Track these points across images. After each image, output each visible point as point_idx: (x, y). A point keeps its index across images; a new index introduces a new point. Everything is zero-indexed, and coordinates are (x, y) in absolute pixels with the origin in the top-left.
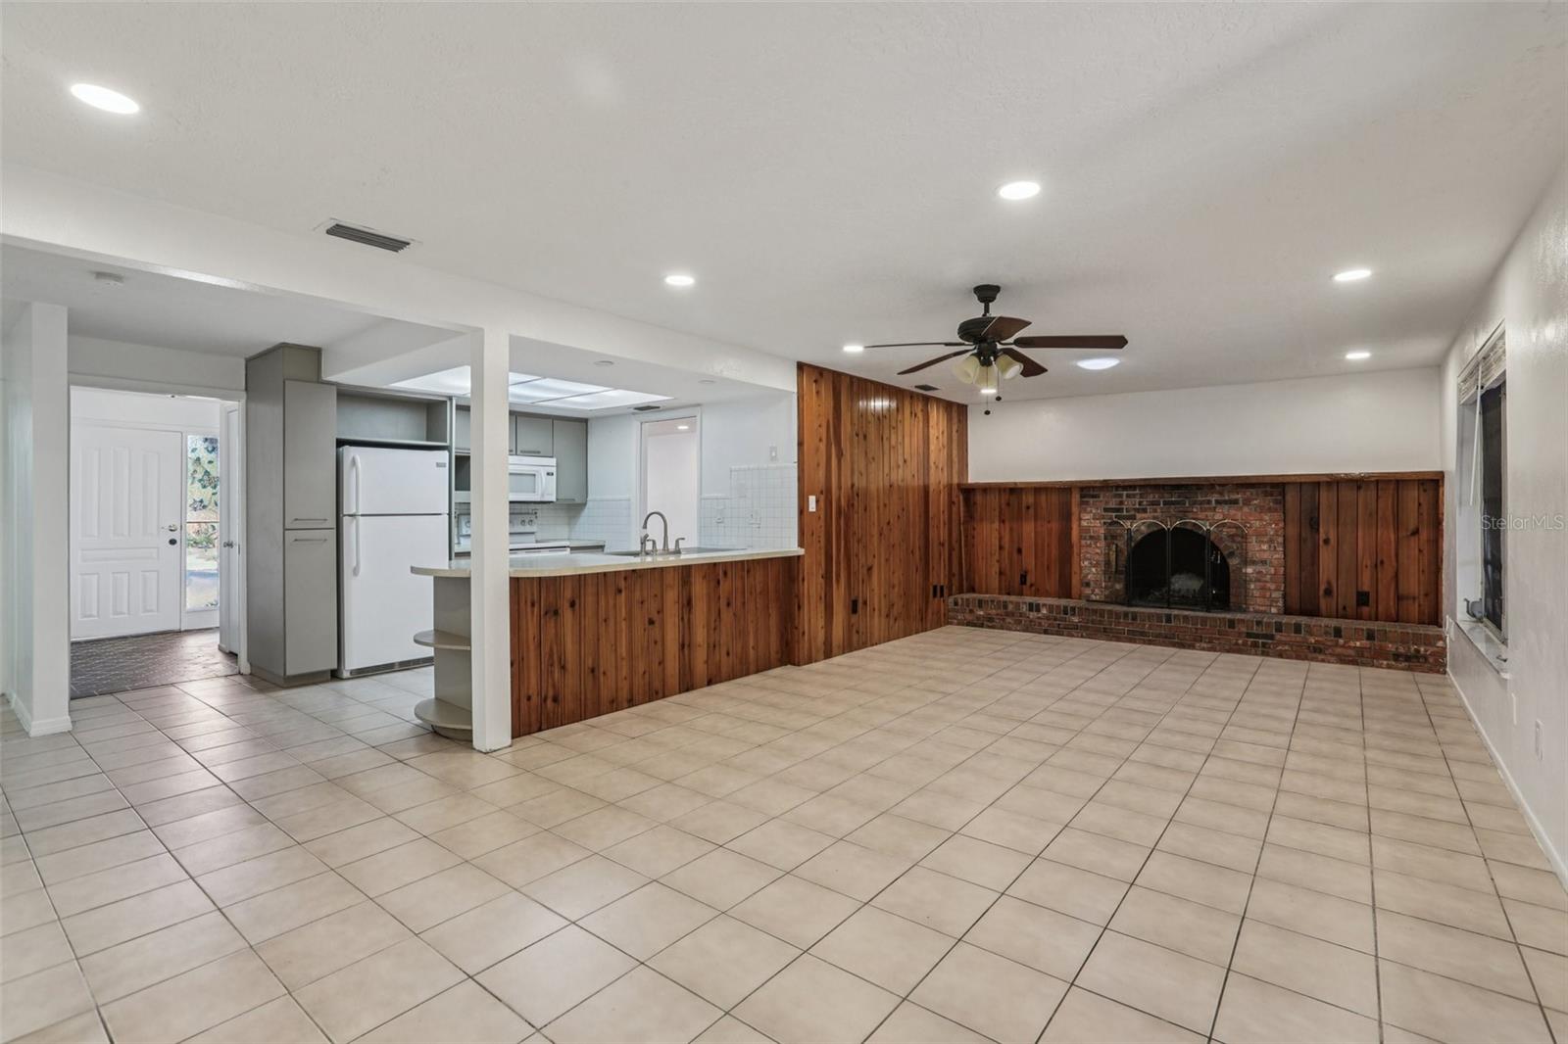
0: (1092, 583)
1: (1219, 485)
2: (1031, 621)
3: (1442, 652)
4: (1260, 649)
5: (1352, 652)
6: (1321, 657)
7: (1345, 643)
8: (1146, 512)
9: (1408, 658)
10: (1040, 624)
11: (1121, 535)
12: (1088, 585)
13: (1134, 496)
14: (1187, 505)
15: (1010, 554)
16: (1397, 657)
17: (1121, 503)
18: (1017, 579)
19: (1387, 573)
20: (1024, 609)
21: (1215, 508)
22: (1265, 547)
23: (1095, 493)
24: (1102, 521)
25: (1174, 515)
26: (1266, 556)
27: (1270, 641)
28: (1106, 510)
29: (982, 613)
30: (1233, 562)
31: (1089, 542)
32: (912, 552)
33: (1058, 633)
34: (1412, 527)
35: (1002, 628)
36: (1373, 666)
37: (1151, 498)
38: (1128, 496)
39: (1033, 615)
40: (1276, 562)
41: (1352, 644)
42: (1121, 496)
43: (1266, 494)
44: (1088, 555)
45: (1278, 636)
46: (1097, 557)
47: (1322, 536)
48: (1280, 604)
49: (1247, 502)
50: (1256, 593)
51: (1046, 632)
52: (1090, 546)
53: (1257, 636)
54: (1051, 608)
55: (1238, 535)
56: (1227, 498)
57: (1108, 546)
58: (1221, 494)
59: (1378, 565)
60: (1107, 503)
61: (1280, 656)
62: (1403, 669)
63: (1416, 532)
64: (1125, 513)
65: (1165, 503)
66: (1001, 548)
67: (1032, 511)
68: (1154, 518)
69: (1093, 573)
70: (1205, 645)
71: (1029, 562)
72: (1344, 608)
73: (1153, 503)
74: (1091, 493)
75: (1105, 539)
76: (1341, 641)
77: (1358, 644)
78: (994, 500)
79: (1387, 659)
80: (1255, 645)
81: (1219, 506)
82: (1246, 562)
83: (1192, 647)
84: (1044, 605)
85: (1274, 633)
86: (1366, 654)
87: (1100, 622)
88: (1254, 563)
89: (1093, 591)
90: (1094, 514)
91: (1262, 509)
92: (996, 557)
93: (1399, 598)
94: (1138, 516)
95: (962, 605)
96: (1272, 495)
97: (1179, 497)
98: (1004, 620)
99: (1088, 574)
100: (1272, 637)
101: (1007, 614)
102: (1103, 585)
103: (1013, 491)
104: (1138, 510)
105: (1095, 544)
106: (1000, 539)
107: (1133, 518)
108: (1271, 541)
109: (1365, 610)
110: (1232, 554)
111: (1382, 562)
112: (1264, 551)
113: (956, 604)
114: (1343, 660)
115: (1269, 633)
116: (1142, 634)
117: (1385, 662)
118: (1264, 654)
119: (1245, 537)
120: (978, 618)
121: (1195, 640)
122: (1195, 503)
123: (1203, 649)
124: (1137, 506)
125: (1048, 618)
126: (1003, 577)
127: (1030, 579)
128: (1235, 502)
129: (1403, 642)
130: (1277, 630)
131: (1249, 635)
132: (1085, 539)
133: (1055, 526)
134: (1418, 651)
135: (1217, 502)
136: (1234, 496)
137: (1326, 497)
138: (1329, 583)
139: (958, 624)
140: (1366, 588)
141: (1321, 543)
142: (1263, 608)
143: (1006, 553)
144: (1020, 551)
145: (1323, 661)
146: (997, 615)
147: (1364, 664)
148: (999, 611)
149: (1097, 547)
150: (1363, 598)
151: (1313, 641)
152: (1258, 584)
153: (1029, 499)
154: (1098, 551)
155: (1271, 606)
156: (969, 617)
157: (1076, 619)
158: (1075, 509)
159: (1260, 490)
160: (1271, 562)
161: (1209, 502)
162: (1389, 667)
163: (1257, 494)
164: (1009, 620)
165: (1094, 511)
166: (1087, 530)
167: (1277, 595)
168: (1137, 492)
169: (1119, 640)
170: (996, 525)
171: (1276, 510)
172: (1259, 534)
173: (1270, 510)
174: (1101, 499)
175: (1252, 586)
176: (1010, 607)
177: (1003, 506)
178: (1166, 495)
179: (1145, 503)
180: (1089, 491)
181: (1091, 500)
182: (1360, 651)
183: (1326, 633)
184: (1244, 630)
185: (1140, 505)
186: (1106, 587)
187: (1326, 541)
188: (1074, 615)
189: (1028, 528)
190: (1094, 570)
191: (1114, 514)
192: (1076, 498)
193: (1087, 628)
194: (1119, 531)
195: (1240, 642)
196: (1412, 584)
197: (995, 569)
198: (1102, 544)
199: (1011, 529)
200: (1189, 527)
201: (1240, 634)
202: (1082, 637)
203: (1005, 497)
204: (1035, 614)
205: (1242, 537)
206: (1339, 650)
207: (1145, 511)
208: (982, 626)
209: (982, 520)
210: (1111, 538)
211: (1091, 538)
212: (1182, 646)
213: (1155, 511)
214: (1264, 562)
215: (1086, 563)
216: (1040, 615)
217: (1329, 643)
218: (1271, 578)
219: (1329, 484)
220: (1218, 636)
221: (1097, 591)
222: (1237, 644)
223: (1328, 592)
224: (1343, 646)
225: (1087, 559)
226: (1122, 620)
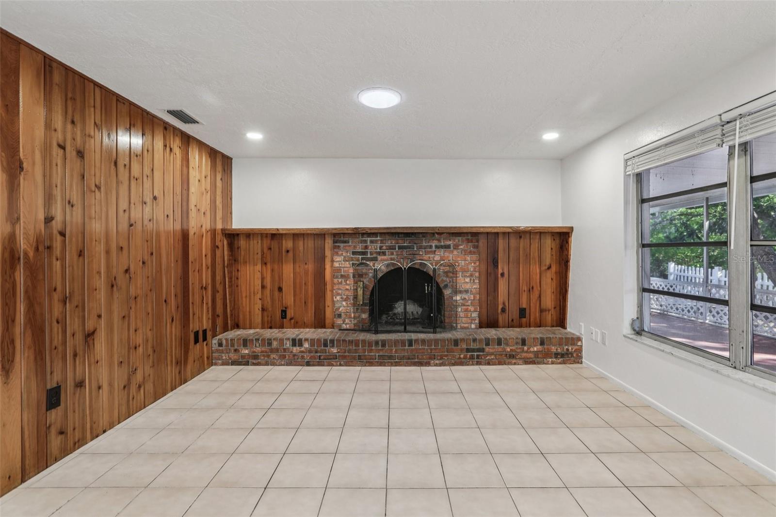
0: (343, 314)
1: (438, 233)
2: (294, 355)
3: (580, 350)
4: (476, 360)
5: (532, 355)
6: (514, 361)
7: (528, 349)
8: (385, 255)
9: (562, 356)
10: (303, 357)
11: (366, 274)
12: (340, 316)
13: (376, 242)
14: (415, 249)
15: (272, 291)
16: (556, 355)
17: (366, 247)
18: (278, 314)
19: (536, 293)
20: (288, 344)
21: (435, 251)
22: (468, 280)
23: (345, 239)
24: (351, 262)
25: (406, 257)
26: (468, 286)
27: (481, 353)
28: (354, 253)
29: (247, 352)
30: (447, 292)
31: (340, 280)
32: (165, 301)
33: (320, 364)
34: (548, 263)
35: (267, 364)
36: (544, 363)
37: (389, 243)
38: (372, 242)
39: (296, 350)
40: (474, 291)
41: (532, 349)
42: (366, 241)
43: (468, 241)
44: (340, 291)
45: (487, 349)
46: (347, 293)
47: (500, 271)
48: (477, 321)
49: (456, 247)
50: (462, 314)
51: (308, 364)
52: (341, 283)
53: (473, 350)
54: (312, 342)
55: (450, 272)
56: (442, 244)
57: (356, 283)
58: (439, 240)
59: (531, 290)
60: (355, 247)
61: (489, 364)
62: (560, 363)
63: (549, 268)
64: (369, 256)
65: (400, 248)
66: (263, 287)
67: (291, 254)
68: (391, 259)
69: (343, 306)
70: (437, 362)
71: (289, 299)
72: (512, 320)
73: (391, 248)
74: (342, 239)
75: (354, 277)
76: (526, 348)
77: (535, 349)
78: (256, 246)
79: (551, 358)
80: (472, 357)
81: (437, 250)
82: (456, 292)
83: (428, 364)
84: (306, 340)
85: (484, 347)
86: (540, 356)
87: (356, 351)
88: (461, 292)
89: (344, 321)
90: (345, 257)
91: (466, 252)
92: (259, 296)
93: (542, 311)
94: (380, 258)
95: (227, 345)
96: (472, 242)
97: (410, 243)
98: (268, 356)
99: (340, 307)
100: (483, 350)
101: (272, 351)
102: (353, 315)
103: (275, 236)
104: (379, 253)
105: (346, 281)
106: (263, 279)
107: (375, 259)
108: (471, 275)
109: (524, 320)
110: (446, 286)
111: (533, 288)
112: (467, 283)
113: (220, 345)
114: (527, 362)
115: (481, 347)
116: (390, 357)
117: (550, 360)
118: (478, 363)
119: (455, 273)
120: (243, 357)
121: (430, 358)
122: (421, 248)
123: (436, 365)
124: (379, 250)
125: (310, 351)
126: (265, 313)
127: (290, 313)
128: (448, 247)
129: (560, 344)
130: (486, 345)
131: (468, 350)
132: (337, 277)
133: (311, 267)
134: (568, 350)
135: (437, 247)
136: (448, 243)
137: (502, 243)
138: (504, 303)
139: (223, 364)
140: (524, 306)
141: (499, 275)
142: (466, 325)
143: (267, 292)
144: (280, 289)
145: (515, 364)
146: (262, 352)
147: (539, 363)
148: (263, 349)
149: (347, 284)
150: (522, 312)
151: (509, 350)
152: (463, 307)
153: (288, 244)
154: (348, 287)
155: (471, 323)
156: (234, 356)
157: (335, 350)
158: (328, 253)
159: (464, 238)
160: (471, 291)
161: (431, 247)
162: (553, 363)
163: (463, 241)
164: (273, 356)
165: (344, 255)
166: (339, 270)
167: (475, 315)
168: (379, 238)
169: (371, 364)
170: (259, 267)
171: (474, 253)
172: (464, 271)
173: (470, 253)
174: (350, 244)
175: (460, 310)
176: (275, 344)
177: (265, 250)
178: (400, 241)
179: (384, 247)
180: (340, 236)
181: (342, 245)
182: (536, 354)
183: (517, 343)
184: (464, 346)
185: (380, 249)
186: (354, 318)
187: (502, 275)
188: (333, 346)
189: (288, 270)
190: (344, 303)
191: (360, 257)
192: (329, 243)
193: (344, 357)
194: (364, 271)
195: (462, 356)
196: (549, 301)
197: (258, 305)
198: (351, 281)
199: (272, 270)
200: (417, 266)
201: (462, 350)
202: (341, 365)
203: (267, 242)
204: (298, 348)
205: (453, 274)
206: (524, 355)
207: (384, 254)
208: (247, 364)
209: (245, 262)
210: (358, 276)
211: (342, 276)
212: (420, 364)
213: (392, 254)
214: (467, 291)
215: (338, 298)
216: (303, 349)
217: (519, 351)
218: (471, 303)
219: (504, 233)
220: (446, 353)
221: (347, 321)
222: (460, 358)
223: (503, 310)
224: (527, 352)
225: (338, 294)
226: (373, 348)
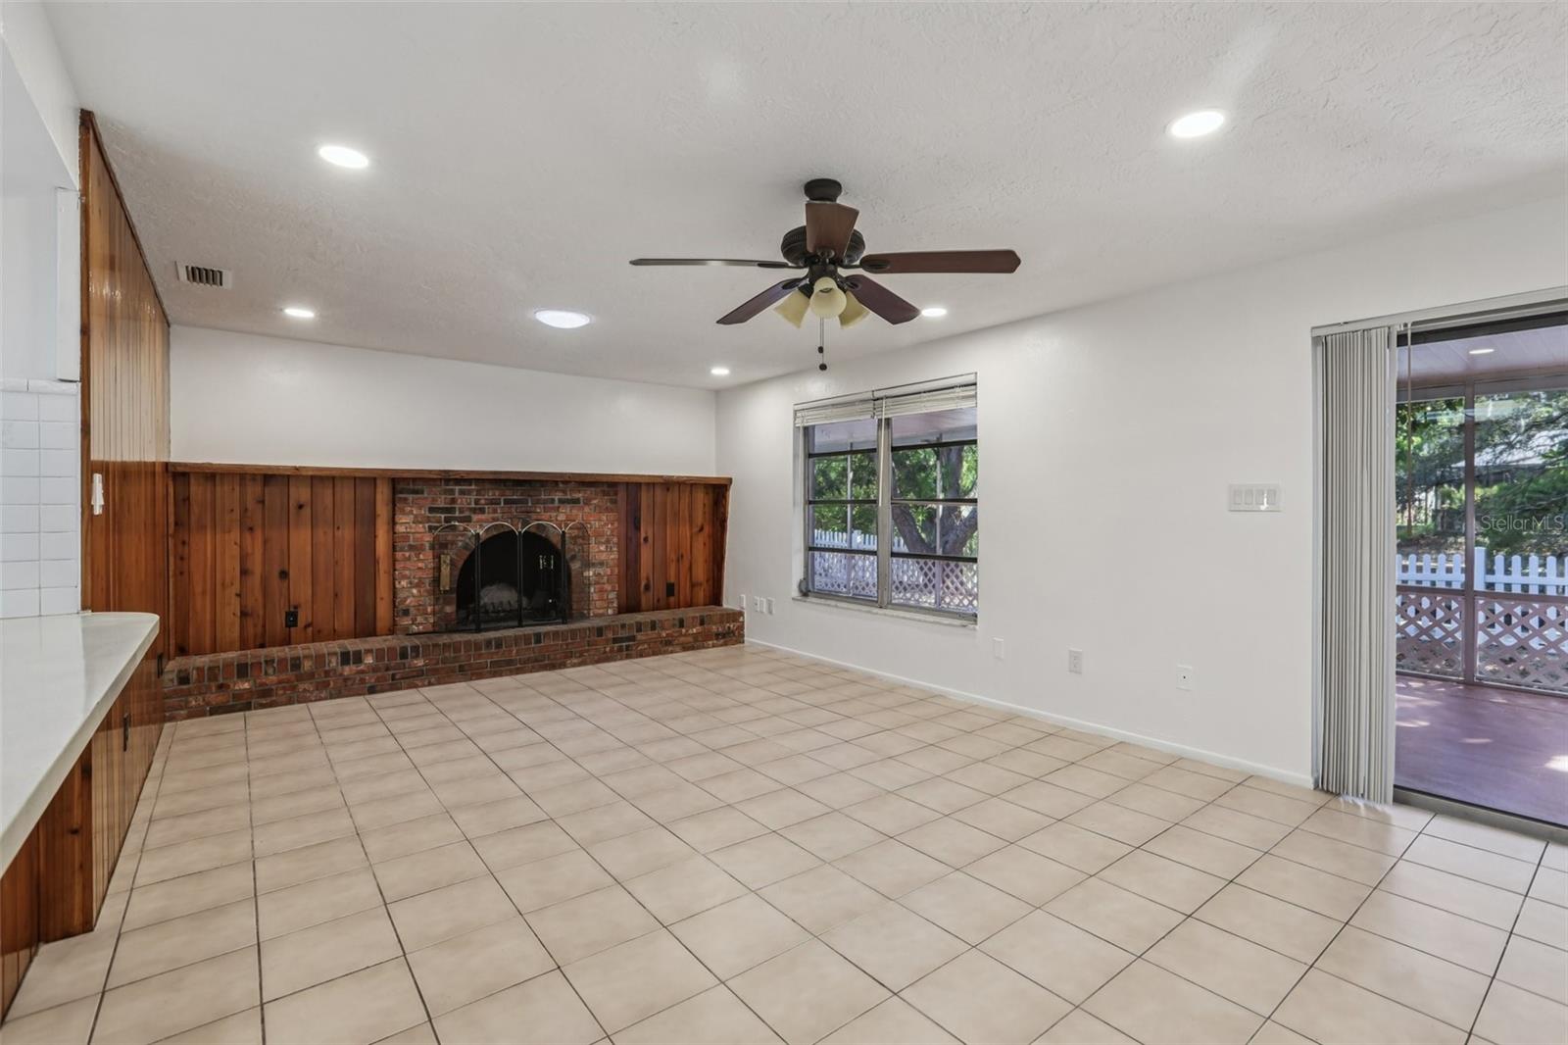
0: (412, 609)
1: (563, 482)
2: (346, 680)
3: (741, 627)
4: (625, 653)
5: (690, 639)
6: (670, 649)
7: (687, 631)
8: (484, 513)
9: (724, 636)
10: (362, 681)
11: (453, 543)
12: (406, 612)
13: (469, 492)
14: (530, 504)
15: (264, 580)
16: (717, 636)
17: (453, 501)
18: (280, 619)
19: (685, 564)
20: (334, 662)
21: (559, 507)
22: (603, 548)
23: (416, 487)
24: (427, 525)
25: (515, 517)
26: (603, 557)
27: (631, 643)
28: (431, 510)
29: (246, 686)
30: (575, 566)
31: (407, 554)
33: (394, 688)
34: (700, 524)
35: (290, 702)
36: (704, 647)
37: (490, 495)
38: (462, 492)
39: (347, 670)
40: (611, 563)
41: (690, 632)
42: (452, 492)
43: (604, 493)
44: (407, 572)
45: (640, 636)
46: (419, 574)
47: (643, 535)
48: (615, 605)
49: (587, 502)
50: (595, 596)
51: (372, 690)
52: (409, 559)
53: (621, 640)
54: (379, 654)
55: (579, 537)
56: (569, 497)
57: (437, 557)
58: (564, 492)
59: (680, 558)
60: (434, 500)
61: (641, 656)
62: (721, 645)
63: (701, 529)
64: (457, 514)
65: (507, 502)
66: (244, 572)
67: (307, 511)
68: (494, 520)
69: (412, 595)
70: (575, 661)
71: (301, 590)
72: (658, 600)
73: (492, 502)
74: (411, 486)
75: (432, 547)
76: (684, 631)
77: (695, 631)
78: (228, 494)
79: (711, 639)
80: (620, 650)
81: (562, 506)
82: (588, 565)
83: (563, 666)
84: (369, 651)
85: (635, 634)
86: (700, 639)
87: (455, 660)
88: (594, 565)
89: (414, 620)
90: (416, 516)
91: (599, 509)
92: (236, 588)
93: (693, 586)
94: (475, 517)
95: (200, 680)
96: (608, 494)
97: (522, 495)
98: (294, 688)
99: (406, 599)
100: (632, 638)
101: (300, 678)
102: (429, 609)
103: (270, 478)
104: (474, 511)
105: (417, 556)
106: (244, 558)
107: (468, 520)
108: (608, 541)
109: (672, 599)
110: (574, 558)
111: (682, 556)
112: (602, 552)
113: (184, 679)
114: (686, 648)
115: (631, 634)
116: (510, 662)
117: (710, 643)
118: (628, 657)
119: (585, 537)
120: (237, 696)
121: (567, 657)
122: (538, 502)
123: (574, 665)
124: (473, 506)
125: (374, 669)
126: (250, 622)
127: (302, 620)
128: (576, 501)
129: (721, 622)
130: (637, 631)
131: (615, 640)
132: (402, 550)
133: (347, 534)
134: (729, 628)
135: (561, 501)
136: (579, 495)
137: (645, 498)
138: (648, 579)
139: (190, 716)
140: (672, 580)
141: (642, 540)
142: (601, 611)
143: (255, 580)
144: (284, 575)
145: (672, 652)
146: (280, 682)
147: (698, 648)
148: (283, 676)
149: (419, 560)
150: (670, 589)
151: (664, 635)
152: (597, 586)
153: (301, 493)
154: (420, 565)
155: (608, 607)
156: (215, 698)
157: (420, 663)
158: (383, 510)
159: (598, 490)
160: (607, 563)
161: (553, 501)
162: (714, 646)
163: (596, 494)
164: (306, 685)
165: (415, 512)
166: (406, 537)
167: (612, 595)
168: (473, 487)
169: (480, 676)
170: (235, 535)
171: (612, 511)
172: (599, 535)
173: (607, 510)
174: (426, 495)
175: (592, 590)
176: (307, 665)
177: (250, 503)
178: (508, 492)
179: (483, 502)
180: (403, 485)
181: (411, 497)
182: (695, 636)
183: (674, 625)
184: (610, 636)
185: (476, 504)
186: (434, 613)
187: (646, 539)
188: (417, 656)
189: (301, 539)
190: (415, 591)
191: (443, 516)
192: (383, 494)
193: (435, 671)
194: (449, 538)
195: (608, 649)
196: (700, 572)
197: (235, 606)
198: (427, 556)
199: (265, 542)
200: (533, 530)
201: (607, 641)
202: (430, 684)
203: (253, 490)
204: (354, 667)
205: (583, 539)
206: (682, 639)
207: (482, 511)
208: (247, 707)
209: (202, 528)
210: (439, 547)
211: (411, 548)
212: (552, 667)
213: (495, 511)
214: (601, 564)
215: (404, 583)
216: (362, 667)
217: (676, 635)
218: (608, 580)
219: (648, 484)
220: (587, 648)
221: (419, 619)
222: (605, 652)
223: (647, 587)
224: (685, 635)
225: (404, 577)
226: (483, 651)
